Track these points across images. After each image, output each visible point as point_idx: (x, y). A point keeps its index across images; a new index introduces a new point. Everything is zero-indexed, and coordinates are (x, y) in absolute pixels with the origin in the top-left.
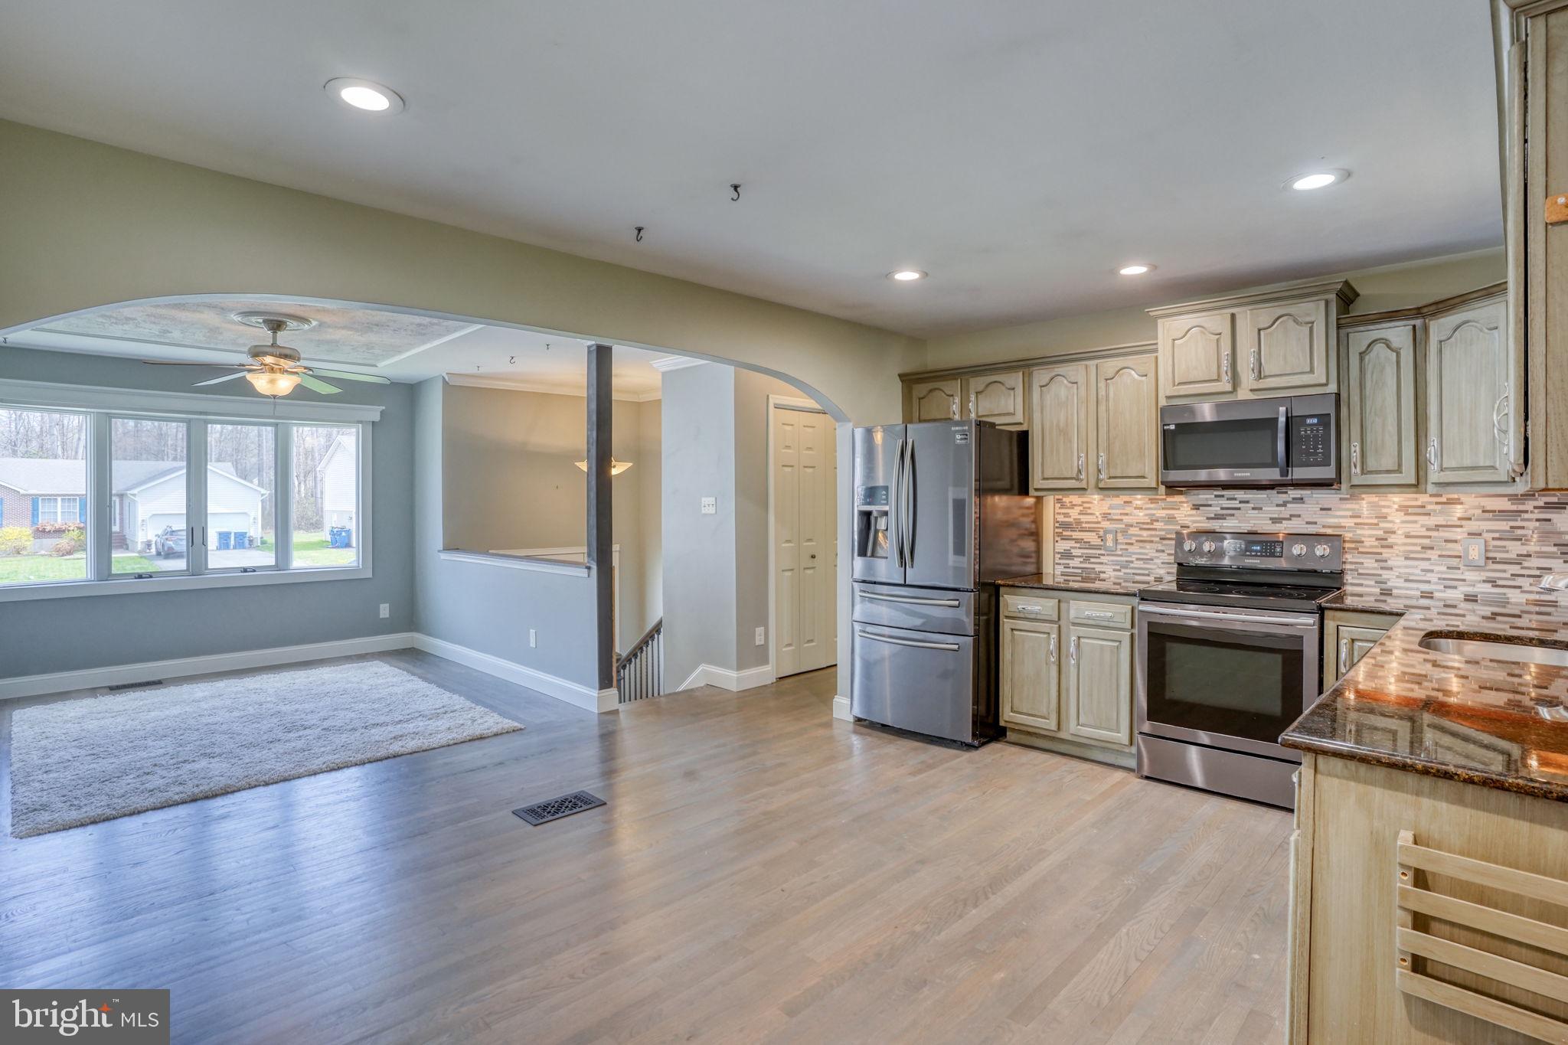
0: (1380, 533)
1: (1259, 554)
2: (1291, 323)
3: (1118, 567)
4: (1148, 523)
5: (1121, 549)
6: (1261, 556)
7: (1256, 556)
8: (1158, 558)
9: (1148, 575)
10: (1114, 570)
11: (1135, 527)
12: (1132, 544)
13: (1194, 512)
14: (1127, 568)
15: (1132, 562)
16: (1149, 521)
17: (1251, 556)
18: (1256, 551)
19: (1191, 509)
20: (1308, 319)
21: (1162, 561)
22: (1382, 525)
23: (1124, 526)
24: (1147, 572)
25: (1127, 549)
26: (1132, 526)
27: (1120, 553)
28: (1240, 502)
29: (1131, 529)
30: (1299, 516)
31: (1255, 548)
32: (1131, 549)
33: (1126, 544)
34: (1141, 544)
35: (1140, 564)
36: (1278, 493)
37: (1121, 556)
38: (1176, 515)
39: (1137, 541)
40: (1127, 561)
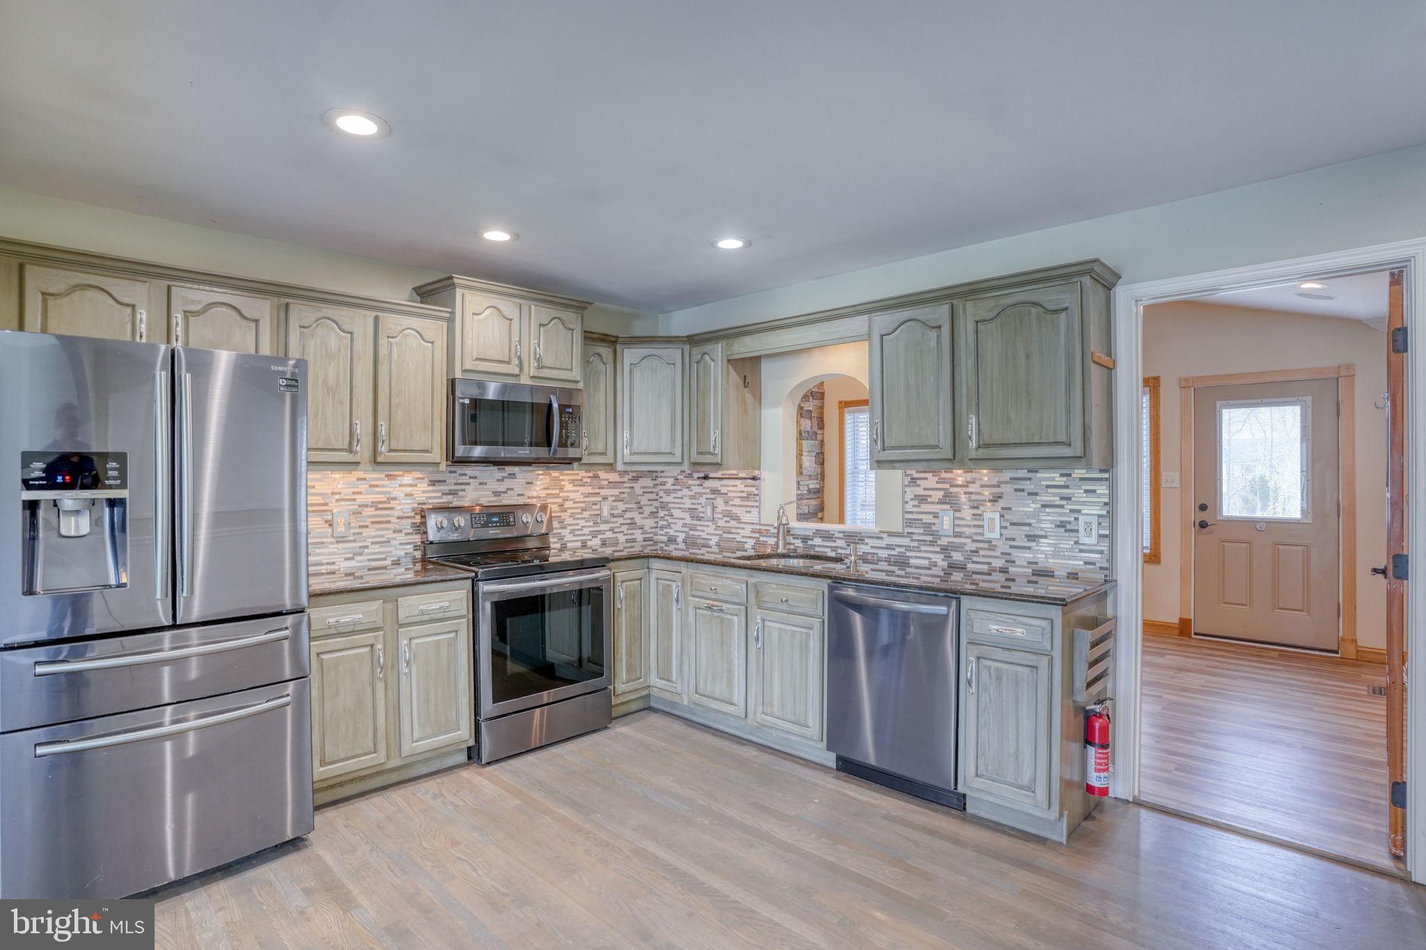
0: (560, 500)
1: (498, 524)
2: (561, 326)
3: (351, 555)
4: (384, 502)
5: (354, 534)
6: (500, 526)
7: (496, 526)
8: (394, 539)
9: (385, 559)
10: (346, 559)
11: (371, 506)
12: (366, 527)
13: (431, 488)
14: (361, 554)
15: (367, 547)
16: (386, 499)
17: (493, 527)
18: (496, 522)
19: (428, 485)
20: (571, 326)
21: (399, 542)
22: (561, 494)
23: (357, 507)
24: (383, 556)
25: (361, 533)
26: (366, 506)
27: (352, 538)
28: (470, 478)
29: (366, 509)
30: (512, 489)
31: (494, 519)
32: (365, 532)
33: (360, 527)
34: (377, 526)
35: (377, 548)
36: (498, 469)
37: (355, 541)
38: (414, 492)
39: (373, 523)
40: (361, 547)
